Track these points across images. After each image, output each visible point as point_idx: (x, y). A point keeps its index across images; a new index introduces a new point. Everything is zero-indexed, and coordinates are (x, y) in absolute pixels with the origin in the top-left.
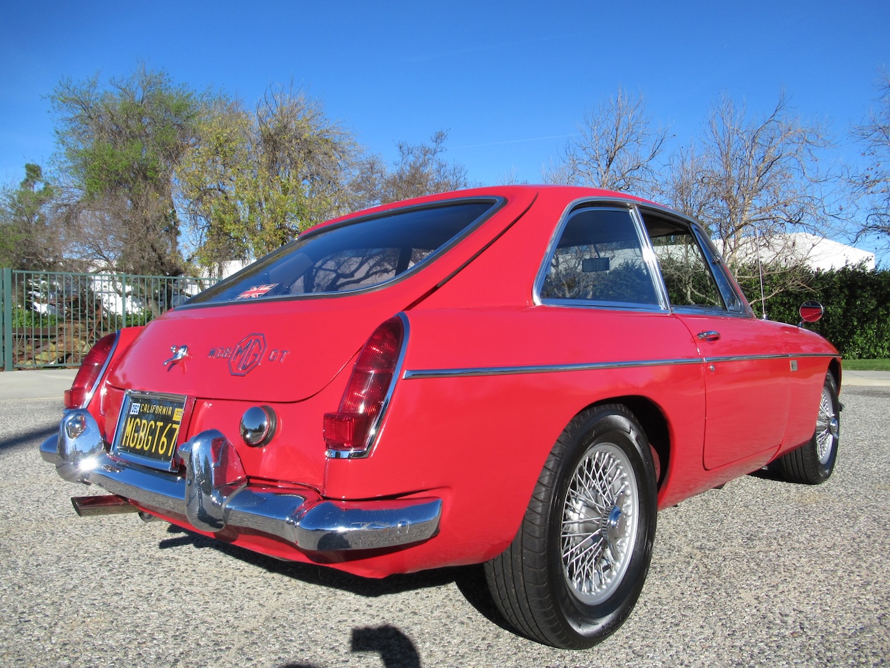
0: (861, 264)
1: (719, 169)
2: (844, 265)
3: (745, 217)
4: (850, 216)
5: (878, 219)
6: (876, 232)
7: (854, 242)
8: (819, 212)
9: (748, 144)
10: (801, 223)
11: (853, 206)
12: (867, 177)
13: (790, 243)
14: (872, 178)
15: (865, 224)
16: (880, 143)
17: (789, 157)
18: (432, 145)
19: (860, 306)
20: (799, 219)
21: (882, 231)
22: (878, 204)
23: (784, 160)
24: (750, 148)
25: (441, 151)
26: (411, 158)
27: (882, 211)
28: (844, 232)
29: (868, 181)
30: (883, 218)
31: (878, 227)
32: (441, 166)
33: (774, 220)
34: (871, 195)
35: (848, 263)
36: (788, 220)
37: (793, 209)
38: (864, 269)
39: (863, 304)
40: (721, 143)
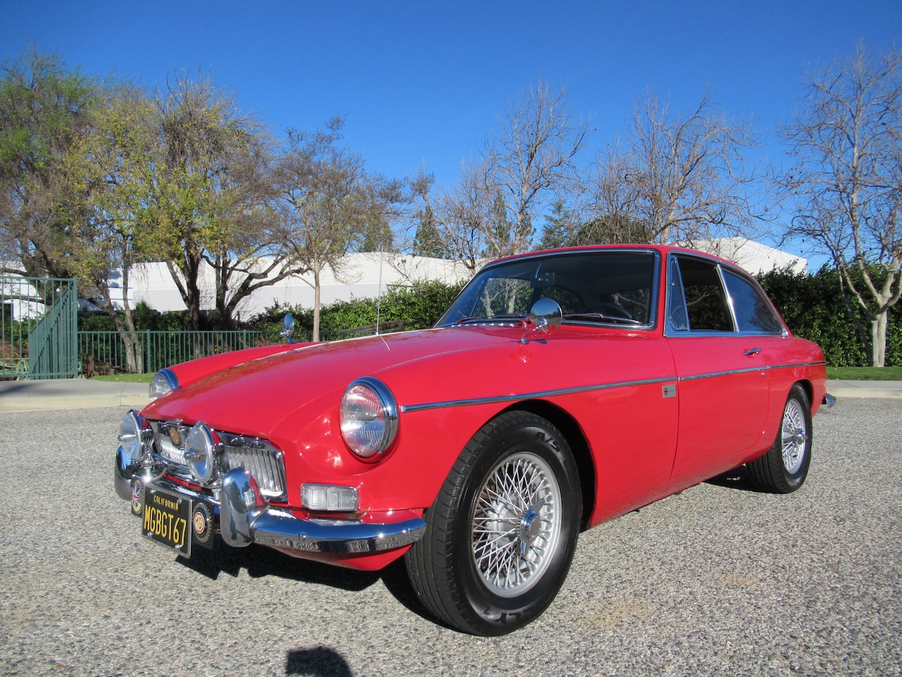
0: (788, 268)
1: (644, 168)
2: (771, 269)
3: (671, 217)
4: (774, 217)
5: (803, 222)
6: (803, 235)
7: (780, 245)
8: (744, 213)
9: (673, 141)
10: (724, 224)
11: (777, 207)
12: (791, 177)
13: (715, 245)
14: (796, 178)
15: (790, 226)
16: (804, 143)
17: (714, 155)
18: (328, 132)
19: (788, 310)
20: (722, 220)
21: (809, 234)
22: (804, 206)
23: (709, 158)
24: (675, 145)
25: (337, 139)
26: (302, 145)
27: (807, 214)
28: (769, 234)
29: (793, 181)
30: (809, 220)
31: (803, 230)
32: (335, 156)
33: (697, 219)
34: (796, 196)
35: (775, 267)
36: (710, 220)
37: (713, 209)
38: (791, 272)
39: (791, 308)
40: (646, 140)
